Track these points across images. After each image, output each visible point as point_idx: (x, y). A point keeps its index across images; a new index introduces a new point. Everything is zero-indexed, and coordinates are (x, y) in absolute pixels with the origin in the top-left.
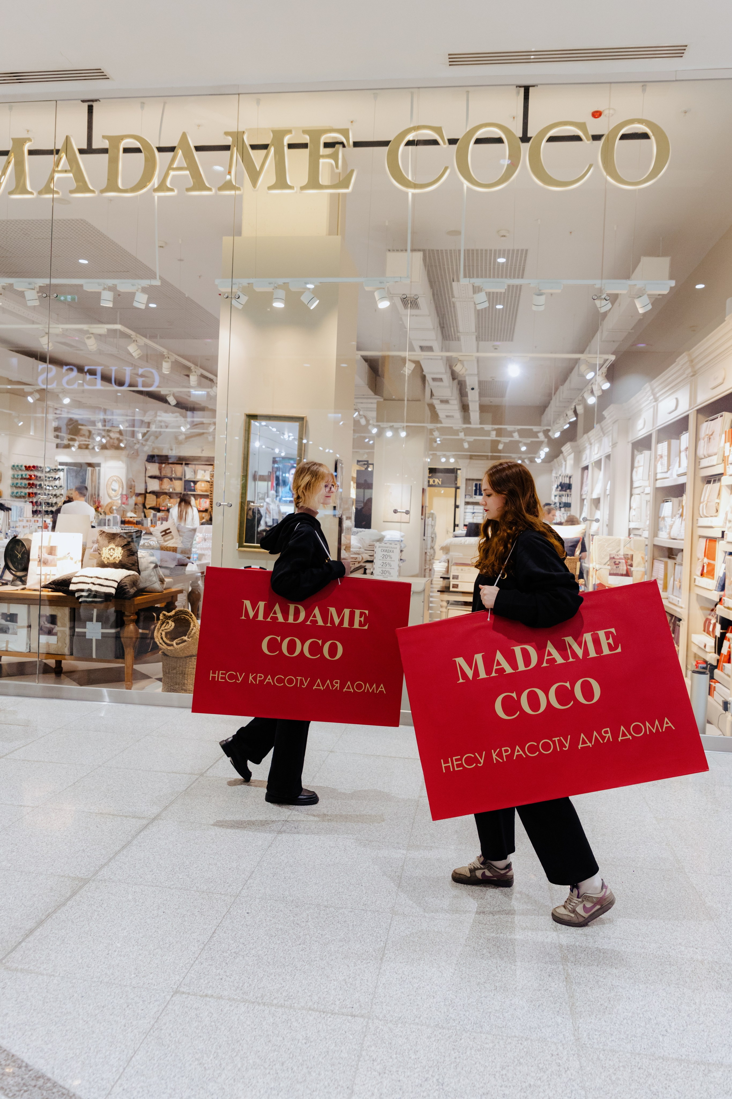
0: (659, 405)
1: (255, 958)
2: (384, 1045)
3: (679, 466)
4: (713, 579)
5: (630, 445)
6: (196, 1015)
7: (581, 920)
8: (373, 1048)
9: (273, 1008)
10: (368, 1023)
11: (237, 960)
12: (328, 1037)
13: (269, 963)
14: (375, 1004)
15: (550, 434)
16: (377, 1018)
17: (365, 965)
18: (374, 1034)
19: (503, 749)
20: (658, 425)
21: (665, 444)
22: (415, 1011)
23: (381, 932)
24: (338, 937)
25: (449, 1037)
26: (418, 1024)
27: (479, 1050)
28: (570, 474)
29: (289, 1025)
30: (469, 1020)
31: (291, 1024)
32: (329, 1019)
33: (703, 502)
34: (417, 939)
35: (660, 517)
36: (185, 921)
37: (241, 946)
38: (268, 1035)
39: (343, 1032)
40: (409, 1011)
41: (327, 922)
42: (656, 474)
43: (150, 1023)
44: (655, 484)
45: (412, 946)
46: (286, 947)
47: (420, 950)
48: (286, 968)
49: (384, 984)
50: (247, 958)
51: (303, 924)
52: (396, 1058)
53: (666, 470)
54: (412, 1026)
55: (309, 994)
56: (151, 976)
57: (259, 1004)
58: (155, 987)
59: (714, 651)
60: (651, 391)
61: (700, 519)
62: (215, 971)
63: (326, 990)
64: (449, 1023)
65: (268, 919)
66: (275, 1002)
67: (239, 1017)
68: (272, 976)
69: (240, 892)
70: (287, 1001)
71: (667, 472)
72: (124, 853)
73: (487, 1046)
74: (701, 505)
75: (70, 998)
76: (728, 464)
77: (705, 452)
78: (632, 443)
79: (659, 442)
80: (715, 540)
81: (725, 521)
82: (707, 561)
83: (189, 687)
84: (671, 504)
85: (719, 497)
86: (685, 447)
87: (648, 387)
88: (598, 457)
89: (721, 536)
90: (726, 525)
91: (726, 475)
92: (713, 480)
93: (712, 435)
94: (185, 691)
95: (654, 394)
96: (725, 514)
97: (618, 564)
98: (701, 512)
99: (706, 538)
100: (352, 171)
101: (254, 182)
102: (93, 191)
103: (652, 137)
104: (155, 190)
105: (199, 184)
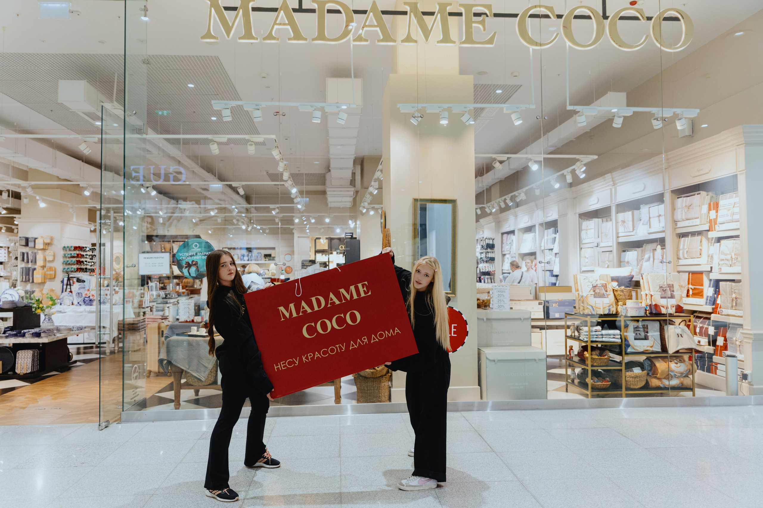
0: (618, 188)
3: (650, 227)
4: (703, 298)
5: (578, 216)
15: (487, 210)
20: (617, 201)
21: (629, 214)
28: (493, 238)
33: (684, 249)
35: (621, 262)
42: (617, 233)
44: (617, 240)
53: (631, 230)
59: (708, 344)
60: (611, 180)
61: (680, 260)
71: (633, 231)
74: (681, 252)
76: (715, 223)
77: (684, 218)
78: (579, 214)
79: (621, 212)
80: (701, 273)
81: (709, 260)
82: (693, 287)
83: (383, 399)
84: (636, 252)
85: (701, 246)
86: (658, 215)
87: (608, 176)
88: (529, 224)
89: (710, 270)
90: (712, 263)
91: (713, 231)
92: (690, 235)
93: (690, 206)
94: (380, 402)
95: (613, 181)
96: (709, 256)
97: (665, 291)
98: (681, 256)
99: (689, 272)
100: (495, 33)
101: (427, 37)
102: (306, 39)
103: (682, 20)
104: (354, 40)
105: (387, 38)
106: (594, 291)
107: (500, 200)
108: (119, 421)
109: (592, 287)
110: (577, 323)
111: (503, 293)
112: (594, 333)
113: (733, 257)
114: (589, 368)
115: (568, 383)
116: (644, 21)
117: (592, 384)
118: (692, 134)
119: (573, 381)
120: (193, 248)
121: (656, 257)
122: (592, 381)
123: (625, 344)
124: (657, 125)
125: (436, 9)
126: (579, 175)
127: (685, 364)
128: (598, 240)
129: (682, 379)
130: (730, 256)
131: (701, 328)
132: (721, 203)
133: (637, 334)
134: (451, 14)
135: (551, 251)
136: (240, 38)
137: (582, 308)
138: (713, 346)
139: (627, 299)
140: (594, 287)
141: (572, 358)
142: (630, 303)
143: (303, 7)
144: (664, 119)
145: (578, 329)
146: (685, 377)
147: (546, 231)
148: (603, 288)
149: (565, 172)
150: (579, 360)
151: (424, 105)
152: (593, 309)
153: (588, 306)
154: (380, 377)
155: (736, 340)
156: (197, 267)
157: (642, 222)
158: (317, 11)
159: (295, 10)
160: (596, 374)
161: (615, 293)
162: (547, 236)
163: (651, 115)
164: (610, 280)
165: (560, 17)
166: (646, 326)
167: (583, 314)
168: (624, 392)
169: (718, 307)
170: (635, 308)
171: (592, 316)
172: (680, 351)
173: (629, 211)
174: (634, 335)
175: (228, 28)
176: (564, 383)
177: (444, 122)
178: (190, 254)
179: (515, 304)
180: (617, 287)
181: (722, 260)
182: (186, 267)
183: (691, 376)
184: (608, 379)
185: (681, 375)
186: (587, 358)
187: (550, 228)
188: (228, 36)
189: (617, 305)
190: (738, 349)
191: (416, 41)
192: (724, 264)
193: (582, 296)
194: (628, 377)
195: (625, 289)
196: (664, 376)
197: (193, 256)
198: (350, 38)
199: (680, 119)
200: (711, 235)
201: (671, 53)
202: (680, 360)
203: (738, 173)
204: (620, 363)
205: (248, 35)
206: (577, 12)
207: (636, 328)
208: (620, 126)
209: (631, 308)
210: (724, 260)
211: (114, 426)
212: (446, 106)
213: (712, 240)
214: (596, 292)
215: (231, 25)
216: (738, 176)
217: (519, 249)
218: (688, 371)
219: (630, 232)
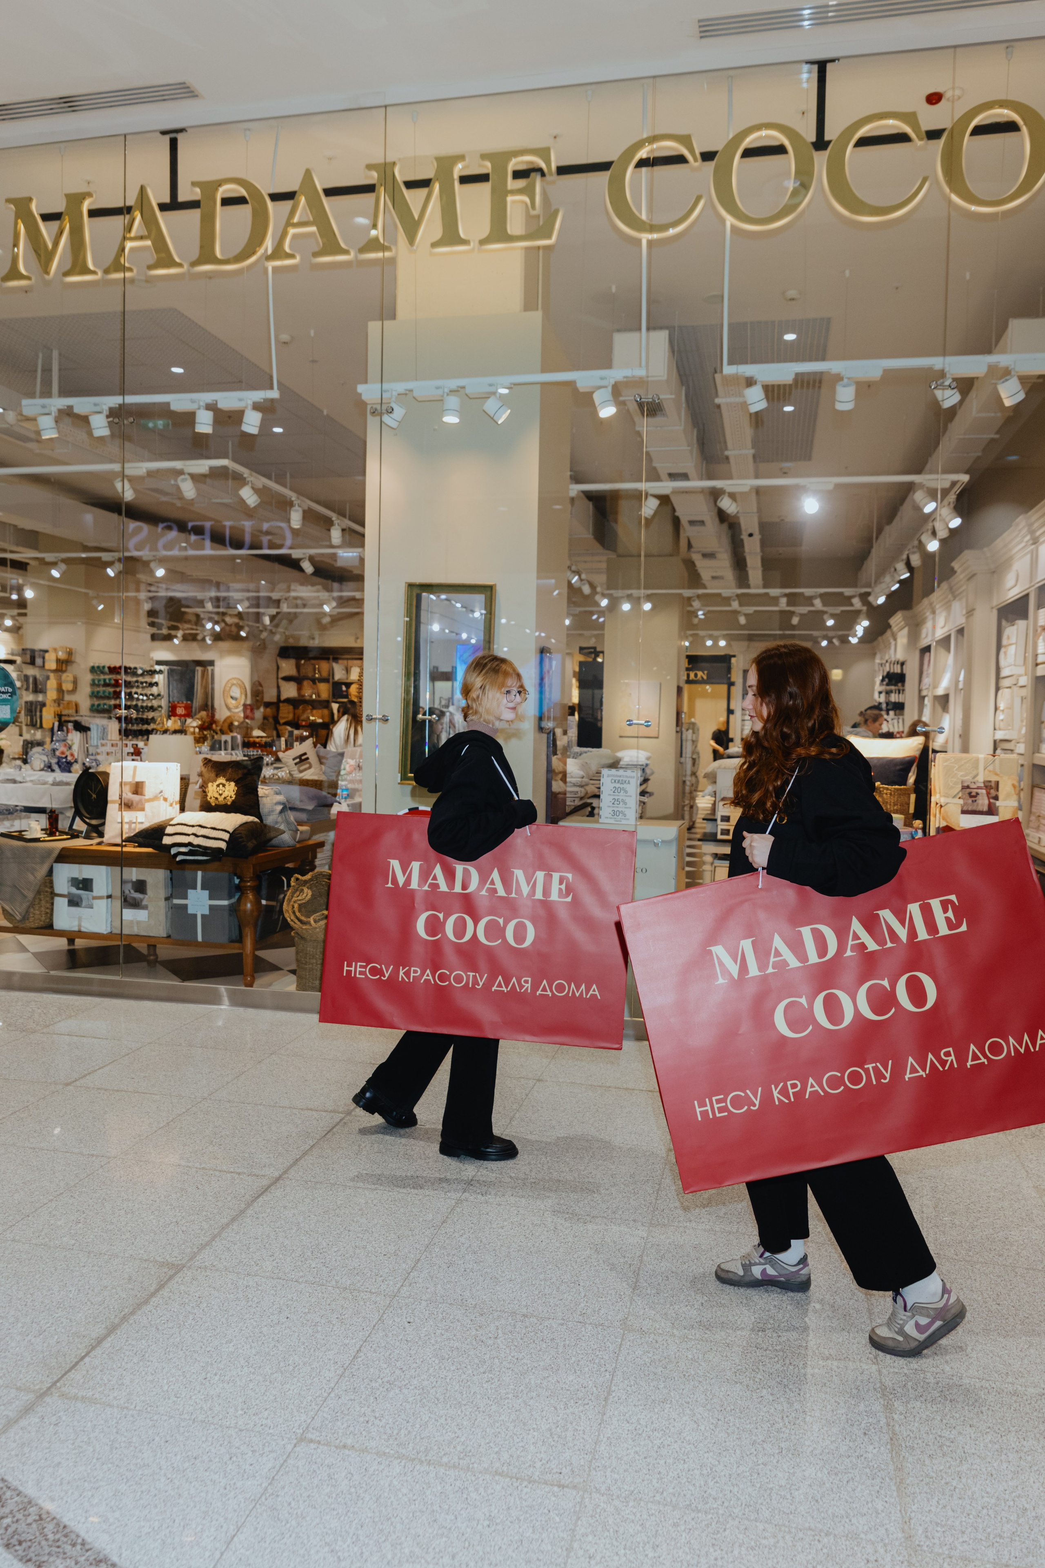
1: (418, 1392)
2: (607, 1534)
5: (995, 613)
6: (329, 1475)
7: (914, 1344)
8: (590, 1538)
9: (442, 1470)
10: (583, 1498)
11: (391, 1395)
12: (522, 1518)
13: (438, 1400)
14: (594, 1469)
16: (598, 1491)
17: (581, 1408)
18: (592, 1516)
19: (789, 1083)
20: (1037, 581)
22: (654, 1481)
23: (606, 1357)
24: (542, 1364)
25: (707, 1526)
26: (659, 1503)
27: (752, 1548)
28: (902, 660)
29: (465, 1496)
30: (738, 1499)
31: (468, 1495)
32: (525, 1490)
34: (660, 1369)
36: (318, 1332)
37: (398, 1372)
38: (433, 1511)
39: (546, 1511)
40: (646, 1482)
41: (526, 1340)
42: (1034, 656)
43: (261, 1485)
44: (1032, 671)
45: (652, 1380)
46: (463, 1376)
47: (665, 1387)
48: (463, 1408)
49: (608, 1438)
50: (405, 1391)
51: (490, 1342)
52: (625, 1555)
54: (650, 1505)
55: (496, 1449)
56: (266, 1413)
57: (421, 1462)
58: (271, 1431)
62: (358, 1409)
63: (521, 1444)
64: (707, 1503)
65: (439, 1332)
66: (445, 1459)
67: (391, 1481)
68: (442, 1421)
69: (399, 1291)
70: (463, 1459)
72: (234, 1227)
73: (765, 1542)
75: (149, 1443)
79: (1039, 607)
88: (943, 632)
97: (974, 796)
100: (556, 212)
101: (411, 237)
102: (180, 265)
103: (1024, 128)
104: (269, 258)
105: (331, 246)
116: (921, 143)
125: (432, 171)
134: (465, 180)
136: (67, 275)
143: (182, 198)
151: (410, 385)
158: (201, 203)
159: (163, 207)
165: (708, 156)
175: (46, 260)
188: (49, 272)
191: (390, 249)
198: (264, 253)
205: (80, 266)
212: (452, 383)
215: (52, 248)
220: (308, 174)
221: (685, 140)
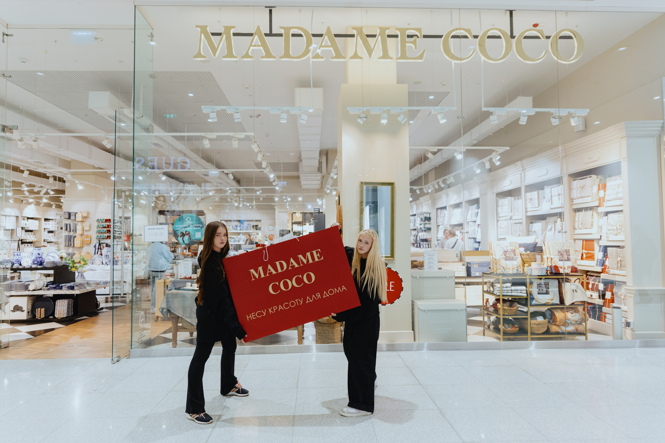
0: (526, 173)
3: (552, 204)
4: (594, 260)
5: (495, 195)
15: (425, 190)
20: (526, 183)
21: (536, 193)
28: (430, 212)
33: (579, 221)
35: (529, 231)
42: (526, 209)
44: (526, 214)
53: (537, 206)
59: (598, 298)
60: (521, 166)
61: (575, 230)
71: (538, 207)
74: (576, 223)
76: (604, 201)
77: (579, 196)
78: (496, 194)
79: (529, 192)
80: (592, 240)
81: (599, 230)
82: (586, 252)
83: (336, 340)
84: (541, 224)
85: (592, 218)
86: (558, 194)
87: (519, 163)
88: (458, 201)
89: (600, 238)
90: (601, 232)
91: (602, 207)
92: (584, 210)
93: (583, 187)
94: (334, 343)
95: (523, 167)
96: (599, 227)
97: (562, 255)
98: (577, 227)
99: (583, 240)
100: (424, 51)
101: (370, 55)
102: (275, 57)
103: (574, 38)
104: (313, 58)
105: (339, 55)
106: (505, 255)
107: (434, 182)
108: (128, 356)
109: (503, 251)
110: (492, 280)
111: (432, 257)
112: (505, 289)
113: (618, 227)
114: (501, 317)
115: (485, 329)
116: (544, 40)
117: (504, 330)
118: (584, 129)
119: (489, 327)
120: (187, 221)
121: (556, 228)
122: (503, 327)
123: (530, 298)
124: (555, 122)
125: (377, 32)
126: (495, 163)
127: (579, 314)
128: (512, 214)
129: (577, 326)
130: (616, 227)
131: (593, 285)
132: (608, 184)
133: (539, 289)
134: (389, 36)
135: (474, 223)
136: (224, 57)
137: (495, 269)
138: (602, 299)
139: (532, 262)
140: (505, 252)
141: (488, 309)
142: (534, 265)
143: (273, 33)
144: (560, 118)
145: (492, 285)
146: (579, 324)
147: (471, 207)
148: (512, 253)
149: (484, 160)
150: (494, 310)
151: (368, 108)
152: (504, 269)
153: (500, 267)
154: (334, 323)
155: (621, 295)
156: (190, 236)
157: (545, 199)
158: (284, 35)
159: (266, 35)
160: (506, 321)
161: (522, 256)
162: (472, 211)
163: (549, 115)
164: (518, 246)
165: (476, 37)
166: (547, 283)
167: (497, 274)
168: (529, 336)
169: (606, 268)
170: (538, 269)
171: (504, 275)
172: (575, 303)
173: (535, 191)
174: (538, 290)
175: (214, 50)
176: (482, 329)
177: (384, 122)
178: (184, 226)
179: (444, 265)
180: (524, 251)
181: (609, 230)
182: (181, 236)
183: (584, 324)
184: (516, 325)
185: (576, 323)
186: (500, 309)
187: (474, 205)
188: (215, 55)
189: (523, 266)
190: (623, 302)
191: (361, 58)
192: (611, 233)
193: (496, 259)
194: (533, 324)
195: (531, 254)
196: (562, 323)
197: (187, 227)
198: (310, 56)
199: (574, 117)
200: (600, 210)
201: (567, 64)
202: (575, 311)
203: (621, 160)
204: (527, 313)
205: (230, 54)
206: (490, 33)
207: (539, 285)
208: (525, 123)
209: (535, 269)
210: (610, 230)
211: (123, 360)
212: (385, 109)
213: (601, 214)
214: (507, 256)
215: (216, 47)
216: (622, 162)
217: (450, 222)
218: (582, 319)
219: (536, 207)
220: (328, 28)
221: (469, 31)
